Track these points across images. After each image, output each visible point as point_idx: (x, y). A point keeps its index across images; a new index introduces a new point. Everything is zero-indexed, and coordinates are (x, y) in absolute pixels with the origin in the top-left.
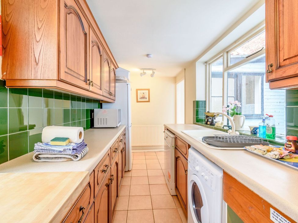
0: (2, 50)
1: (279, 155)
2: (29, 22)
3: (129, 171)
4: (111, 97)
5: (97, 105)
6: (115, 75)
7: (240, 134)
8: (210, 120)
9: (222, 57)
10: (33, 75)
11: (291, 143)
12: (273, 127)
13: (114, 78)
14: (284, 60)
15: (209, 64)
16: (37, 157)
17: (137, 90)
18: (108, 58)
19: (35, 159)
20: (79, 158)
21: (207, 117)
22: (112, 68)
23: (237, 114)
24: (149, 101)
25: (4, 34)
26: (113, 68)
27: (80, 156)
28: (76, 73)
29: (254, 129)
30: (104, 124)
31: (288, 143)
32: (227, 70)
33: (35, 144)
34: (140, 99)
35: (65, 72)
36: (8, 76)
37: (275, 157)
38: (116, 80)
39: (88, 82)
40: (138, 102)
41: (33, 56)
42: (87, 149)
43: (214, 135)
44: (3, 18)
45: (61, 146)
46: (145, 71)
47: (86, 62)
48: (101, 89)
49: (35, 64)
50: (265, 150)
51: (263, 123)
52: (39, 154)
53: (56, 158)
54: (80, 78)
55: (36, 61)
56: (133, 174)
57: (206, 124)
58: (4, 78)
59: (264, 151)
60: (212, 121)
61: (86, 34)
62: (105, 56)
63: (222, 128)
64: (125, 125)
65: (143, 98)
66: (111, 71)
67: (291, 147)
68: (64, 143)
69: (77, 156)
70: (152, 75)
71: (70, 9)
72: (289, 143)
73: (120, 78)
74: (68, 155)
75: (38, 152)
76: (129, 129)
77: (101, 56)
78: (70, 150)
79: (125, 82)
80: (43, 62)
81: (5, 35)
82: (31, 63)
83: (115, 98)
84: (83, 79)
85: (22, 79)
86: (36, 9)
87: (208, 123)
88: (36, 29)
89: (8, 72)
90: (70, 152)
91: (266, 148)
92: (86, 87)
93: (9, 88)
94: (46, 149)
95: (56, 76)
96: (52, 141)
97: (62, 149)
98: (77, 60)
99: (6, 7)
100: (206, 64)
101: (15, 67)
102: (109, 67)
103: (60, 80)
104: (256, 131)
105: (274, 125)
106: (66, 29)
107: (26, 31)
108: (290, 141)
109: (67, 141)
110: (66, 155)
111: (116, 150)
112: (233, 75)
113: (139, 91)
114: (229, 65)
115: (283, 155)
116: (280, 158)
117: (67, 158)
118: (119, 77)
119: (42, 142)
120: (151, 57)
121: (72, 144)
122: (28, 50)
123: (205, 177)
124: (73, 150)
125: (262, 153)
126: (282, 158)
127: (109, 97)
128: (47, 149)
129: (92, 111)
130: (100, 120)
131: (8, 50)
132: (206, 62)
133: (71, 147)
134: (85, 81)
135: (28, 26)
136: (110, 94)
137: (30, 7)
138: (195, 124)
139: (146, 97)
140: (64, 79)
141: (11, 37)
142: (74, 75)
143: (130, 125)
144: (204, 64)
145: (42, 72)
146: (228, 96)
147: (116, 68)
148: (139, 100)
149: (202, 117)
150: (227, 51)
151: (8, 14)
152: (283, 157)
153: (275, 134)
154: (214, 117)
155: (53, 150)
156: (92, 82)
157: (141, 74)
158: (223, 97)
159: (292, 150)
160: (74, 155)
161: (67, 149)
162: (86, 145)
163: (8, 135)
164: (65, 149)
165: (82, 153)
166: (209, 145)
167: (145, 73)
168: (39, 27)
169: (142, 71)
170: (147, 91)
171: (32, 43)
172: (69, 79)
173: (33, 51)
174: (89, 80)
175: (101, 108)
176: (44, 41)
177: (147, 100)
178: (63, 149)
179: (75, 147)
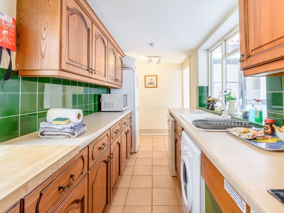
0: (16, 47)
1: (252, 136)
2: (38, 24)
3: (135, 153)
4: (118, 83)
5: (105, 90)
6: (122, 63)
7: (232, 118)
8: (211, 105)
9: (221, 46)
10: (39, 66)
11: (268, 126)
12: (260, 111)
13: (121, 66)
14: (252, 51)
15: (211, 51)
16: (42, 134)
17: (145, 76)
18: (114, 49)
19: (40, 136)
20: (75, 136)
21: (209, 102)
22: (118, 57)
23: (232, 99)
24: (157, 87)
25: (18, 33)
26: (120, 57)
27: (77, 134)
28: (78, 63)
29: (245, 113)
30: (110, 108)
31: (265, 125)
32: (226, 57)
33: (40, 123)
34: (148, 84)
35: (67, 63)
36: (20, 67)
37: (248, 138)
38: (123, 67)
39: (90, 71)
40: (146, 87)
41: (40, 51)
42: (85, 128)
43: (206, 118)
44: (18, 21)
45: (61, 125)
46: (152, 59)
47: (89, 53)
48: (105, 77)
49: (42, 57)
50: (242, 131)
51: (252, 107)
52: (44, 132)
53: (57, 135)
54: (83, 68)
55: (42, 55)
56: (139, 155)
57: (208, 108)
58: (17, 69)
59: (241, 133)
60: (212, 105)
61: (89, 30)
62: (110, 46)
63: (220, 112)
64: (131, 109)
65: (151, 83)
66: (118, 59)
67: (268, 129)
68: (63, 123)
69: (74, 134)
70: (158, 63)
71: (72, 10)
72: (267, 126)
73: (127, 66)
74: (67, 132)
75: (43, 130)
76: (135, 113)
77: (105, 47)
78: (68, 128)
79: (132, 69)
80: (48, 55)
81: (19, 35)
82: (38, 57)
83: (122, 85)
84: (86, 68)
85: (31, 69)
86: (43, 13)
87: (210, 108)
88: (43, 29)
89: (20, 64)
90: (68, 130)
91: (244, 130)
92: (89, 75)
93: (21, 77)
94: (48, 127)
95: (58, 67)
96: (54, 120)
97: (61, 128)
98: (79, 52)
99: (20, 13)
100: (207, 51)
101: (26, 60)
102: (115, 56)
103: (61, 70)
104: (248, 115)
105: (261, 109)
106: (69, 28)
107: (35, 31)
108: (267, 124)
109: (67, 121)
110: (65, 132)
111: (117, 132)
112: (230, 61)
113: (147, 78)
114: (227, 53)
115: (255, 137)
116: (252, 138)
117: (66, 135)
118: (126, 64)
119: (46, 121)
120: (154, 46)
121: (71, 124)
122: (36, 46)
123: (189, 155)
124: (71, 128)
125: (239, 134)
126: (255, 139)
127: (115, 83)
128: (50, 127)
129: (100, 96)
130: (106, 104)
131: (21, 46)
132: (208, 50)
133: (69, 126)
134: (87, 70)
135: (37, 27)
136: (116, 80)
137: (39, 12)
138: (198, 108)
139: (153, 82)
140: (65, 69)
141: (23, 36)
142: (76, 65)
143: (136, 109)
144: (206, 51)
145: (47, 63)
146: (227, 81)
147: (123, 57)
148: (147, 86)
149: (205, 102)
150: (225, 39)
151: (21, 18)
152: (256, 137)
153: (262, 118)
154: (214, 102)
155: (55, 129)
156: (94, 70)
157: (148, 62)
158: (222, 83)
159: (269, 132)
160: (72, 133)
161: (66, 127)
162: (84, 125)
163: (20, 115)
164: (64, 128)
165: (79, 131)
166: (198, 127)
167: (151, 61)
168: (45, 28)
169: (149, 59)
170: (155, 77)
171: (40, 40)
172: (71, 69)
173: (40, 47)
174: (91, 69)
175: (110, 93)
176: (49, 39)
177: (155, 85)
178: (63, 127)
179: (73, 126)
